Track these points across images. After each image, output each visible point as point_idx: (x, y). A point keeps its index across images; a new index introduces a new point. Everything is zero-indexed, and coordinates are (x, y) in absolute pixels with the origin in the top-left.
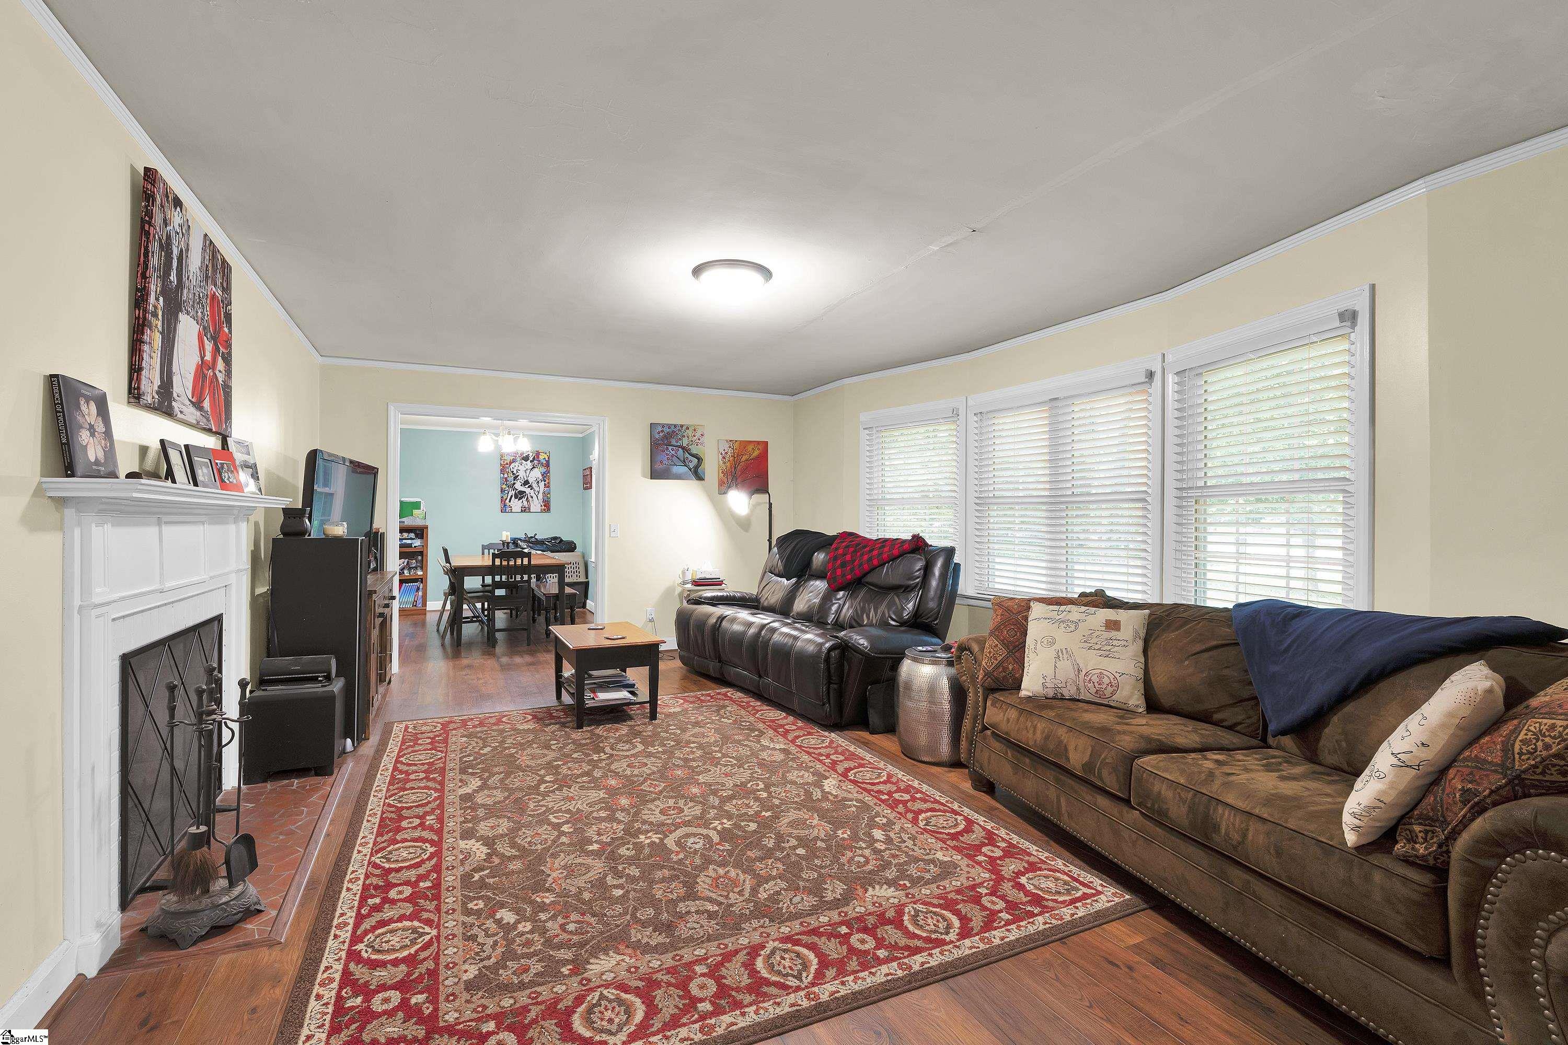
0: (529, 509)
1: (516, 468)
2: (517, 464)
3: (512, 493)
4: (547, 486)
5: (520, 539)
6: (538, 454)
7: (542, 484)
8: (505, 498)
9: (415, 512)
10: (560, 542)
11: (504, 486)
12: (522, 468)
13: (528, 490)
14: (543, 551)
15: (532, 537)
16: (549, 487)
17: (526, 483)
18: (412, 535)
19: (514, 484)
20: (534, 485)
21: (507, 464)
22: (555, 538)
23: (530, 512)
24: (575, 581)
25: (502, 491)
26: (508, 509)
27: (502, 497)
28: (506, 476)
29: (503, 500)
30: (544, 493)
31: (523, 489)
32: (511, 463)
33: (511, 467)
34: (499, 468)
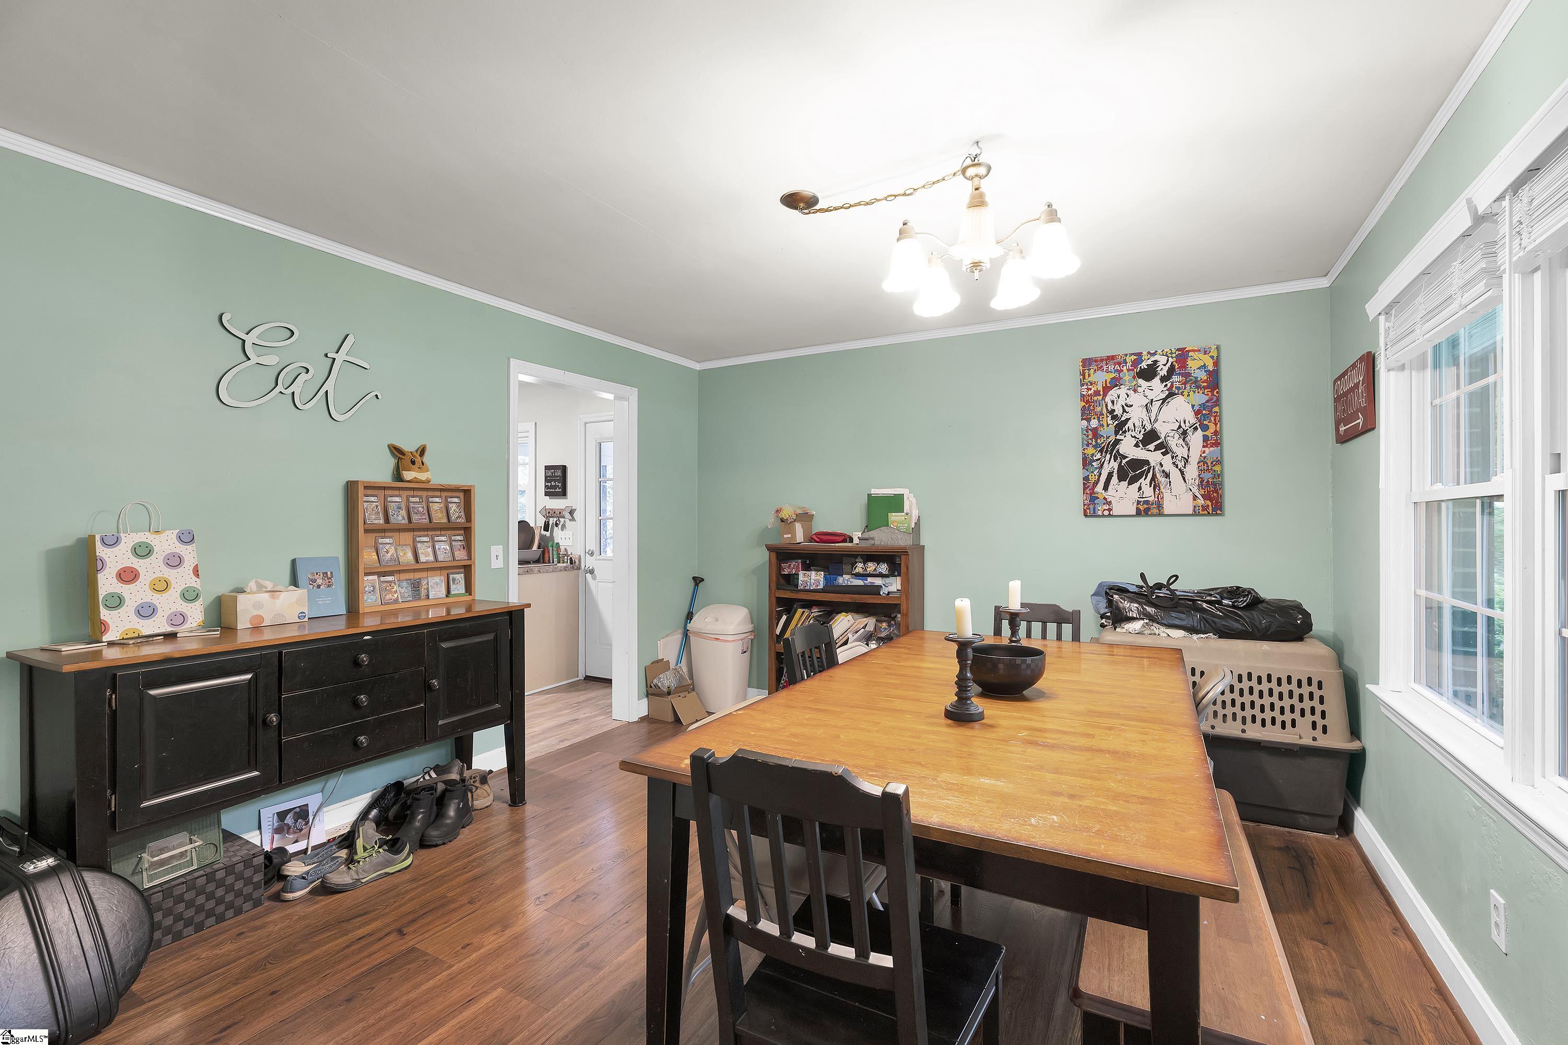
0: (1160, 506)
1: (1122, 401)
2: (1123, 391)
3: (1112, 465)
4: (1214, 441)
5: (1122, 590)
6: (1183, 356)
7: (1196, 439)
8: (1093, 479)
9: (894, 517)
10: (1249, 607)
11: (1090, 451)
12: (1138, 400)
13: (1154, 457)
14: (1192, 630)
15: (1159, 586)
16: (1217, 444)
17: (1150, 437)
18: (883, 568)
19: (1117, 442)
20: (1174, 442)
21: (1097, 393)
22: (1235, 592)
23: (1161, 514)
24: (1307, 741)
25: (1086, 462)
26: (1100, 509)
27: (1086, 479)
28: (1094, 423)
29: (1088, 486)
30: (1202, 461)
31: (1140, 454)
32: (1106, 389)
33: (1108, 399)
34: (1077, 405)
